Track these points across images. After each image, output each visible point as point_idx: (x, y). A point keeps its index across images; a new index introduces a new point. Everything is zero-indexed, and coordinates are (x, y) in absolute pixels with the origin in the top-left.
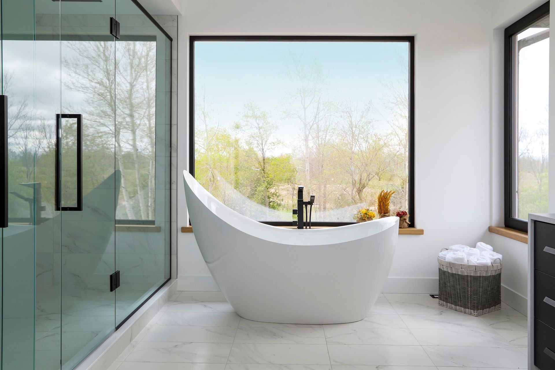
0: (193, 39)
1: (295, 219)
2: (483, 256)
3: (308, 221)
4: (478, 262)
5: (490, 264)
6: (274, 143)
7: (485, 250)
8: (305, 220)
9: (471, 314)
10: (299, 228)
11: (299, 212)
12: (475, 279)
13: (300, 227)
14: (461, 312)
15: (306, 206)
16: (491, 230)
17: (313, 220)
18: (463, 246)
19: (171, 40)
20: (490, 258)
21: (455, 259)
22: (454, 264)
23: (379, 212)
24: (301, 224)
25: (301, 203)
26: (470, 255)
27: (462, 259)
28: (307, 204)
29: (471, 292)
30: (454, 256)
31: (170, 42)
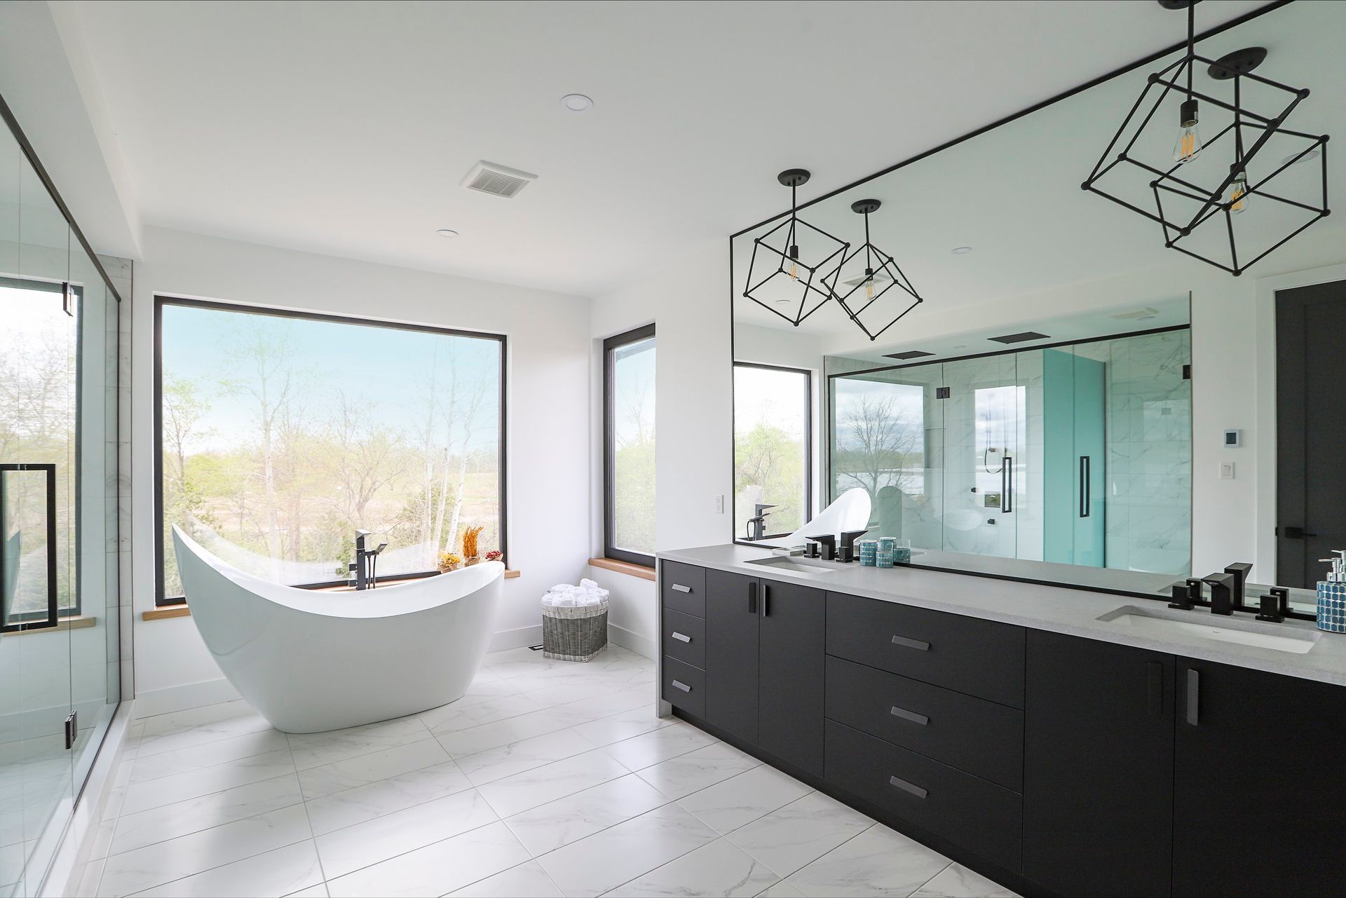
0: (159, 301)
1: (353, 576)
2: (590, 594)
3: (372, 576)
4: (588, 602)
5: (599, 603)
6: (202, 434)
7: (591, 588)
8: (367, 576)
9: (581, 661)
10: (358, 589)
11: (359, 567)
12: (585, 621)
13: (361, 588)
14: (571, 660)
15: (369, 558)
16: (590, 562)
17: (377, 575)
18: (567, 585)
19: (119, 300)
20: (599, 596)
21: (564, 603)
22: (562, 609)
23: (465, 555)
24: (362, 583)
25: (361, 553)
26: (577, 595)
27: (570, 602)
28: (369, 554)
29: (581, 636)
30: (561, 599)
31: (117, 303)
